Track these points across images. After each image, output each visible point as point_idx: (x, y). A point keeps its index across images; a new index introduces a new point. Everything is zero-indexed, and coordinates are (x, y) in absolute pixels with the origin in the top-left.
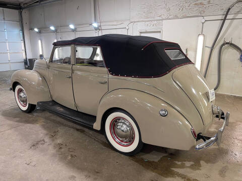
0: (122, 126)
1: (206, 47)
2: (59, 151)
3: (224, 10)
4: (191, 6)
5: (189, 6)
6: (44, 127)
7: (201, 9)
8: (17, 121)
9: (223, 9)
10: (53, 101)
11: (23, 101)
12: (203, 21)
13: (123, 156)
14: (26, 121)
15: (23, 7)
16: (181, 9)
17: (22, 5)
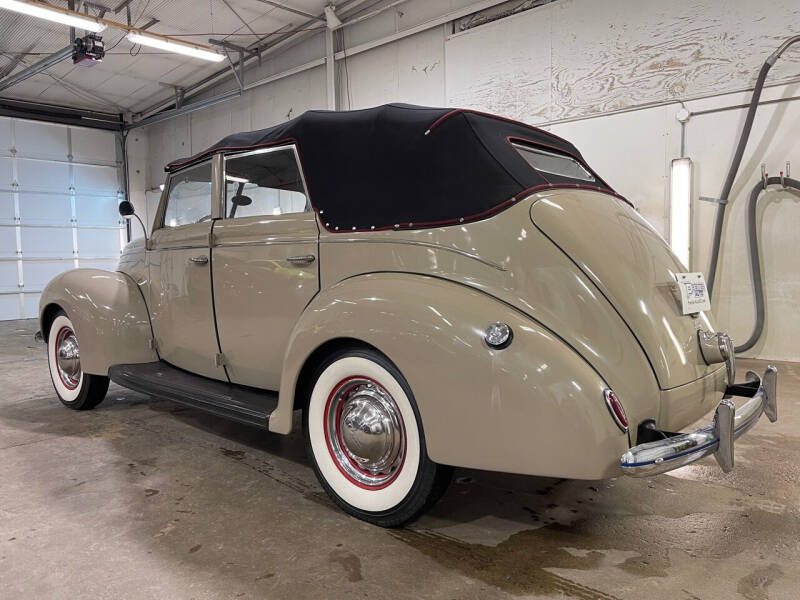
0: (365, 411)
1: (701, 199)
2: (139, 510)
3: (751, 75)
4: (639, 72)
5: (631, 76)
6: (116, 445)
7: (672, 80)
8: (34, 431)
9: (746, 72)
10: (163, 361)
11: (69, 370)
12: (683, 115)
13: (367, 526)
14: (64, 430)
15: (130, 122)
16: (607, 86)
17: (128, 119)
